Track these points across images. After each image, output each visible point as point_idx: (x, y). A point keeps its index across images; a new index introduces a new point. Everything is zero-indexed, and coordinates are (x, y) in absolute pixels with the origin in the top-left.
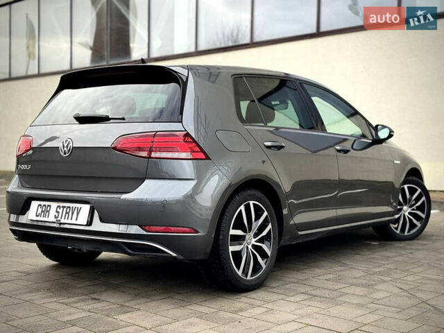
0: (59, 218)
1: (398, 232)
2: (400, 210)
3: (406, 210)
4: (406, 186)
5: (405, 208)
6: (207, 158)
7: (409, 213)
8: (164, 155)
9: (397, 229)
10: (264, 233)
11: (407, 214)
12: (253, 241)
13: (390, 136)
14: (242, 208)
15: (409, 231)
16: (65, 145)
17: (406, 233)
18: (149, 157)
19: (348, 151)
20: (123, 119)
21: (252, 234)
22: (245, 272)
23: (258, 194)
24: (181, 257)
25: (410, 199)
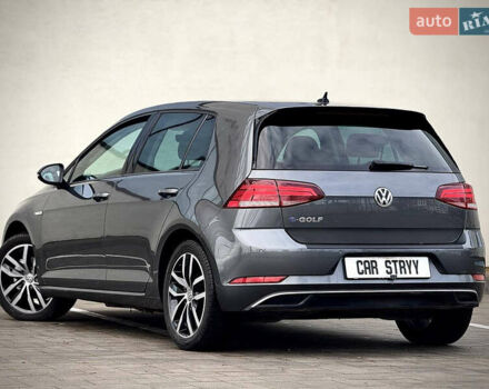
0: (394, 273)
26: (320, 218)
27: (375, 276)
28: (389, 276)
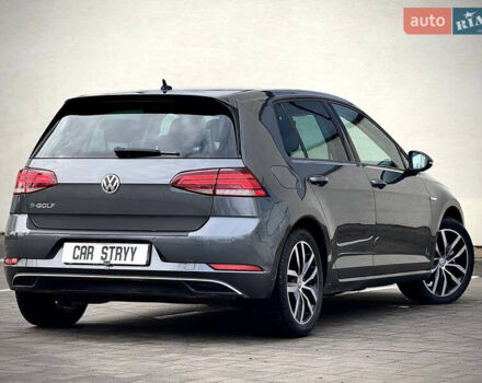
1: (433, 292)
2: (436, 263)
3: (444, 263)
4: (443, 231)
5: (441, 260)
6: (268, 195)
7: (447, 267)
8: (227, 192)
9: (431, 288)
10: (312, 277)
11: (443, 268)
12: (303, 285)
13: (428, 166)
14: (295, 247)
15: (447, 292)
16: (110, 182)
17: (443, 295)
18: (214, 194)
19: (384, 185)
20: (178, 154)
21: (302, 276)
22: (298, 316)
23: (308, 234)
24: (246, 296)
25: (448, 249)
26: (53, 205)
27: (89, 261)
28: (102, 262)
